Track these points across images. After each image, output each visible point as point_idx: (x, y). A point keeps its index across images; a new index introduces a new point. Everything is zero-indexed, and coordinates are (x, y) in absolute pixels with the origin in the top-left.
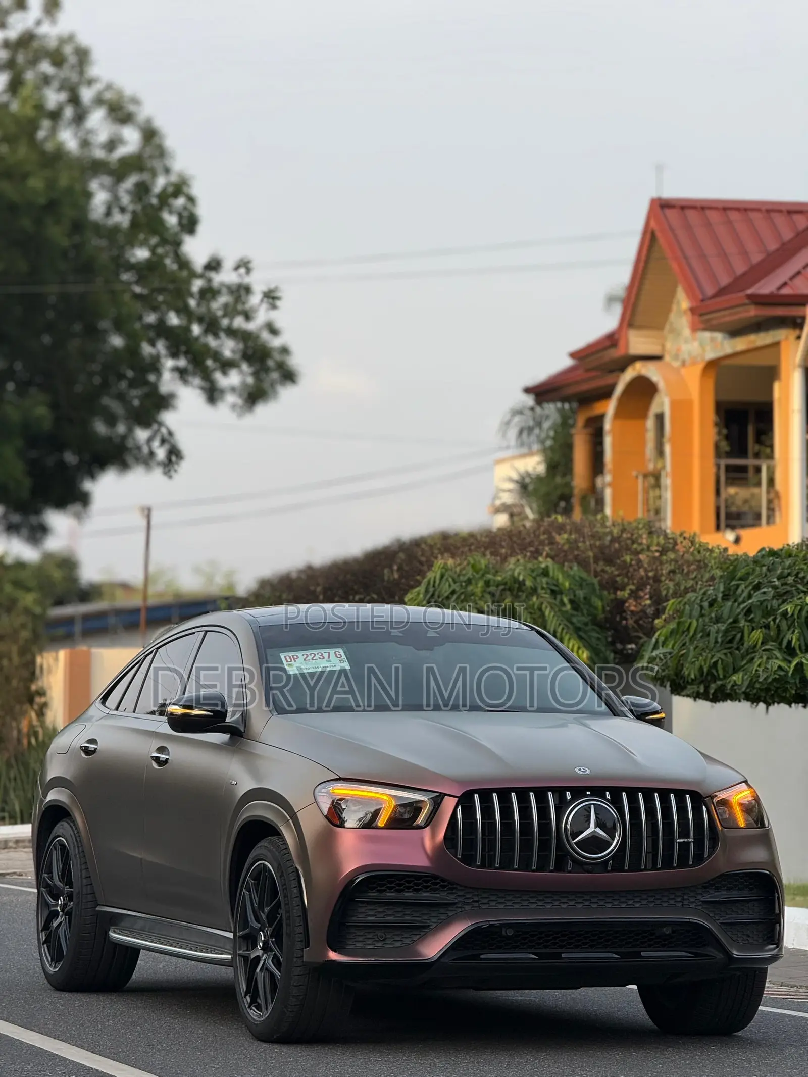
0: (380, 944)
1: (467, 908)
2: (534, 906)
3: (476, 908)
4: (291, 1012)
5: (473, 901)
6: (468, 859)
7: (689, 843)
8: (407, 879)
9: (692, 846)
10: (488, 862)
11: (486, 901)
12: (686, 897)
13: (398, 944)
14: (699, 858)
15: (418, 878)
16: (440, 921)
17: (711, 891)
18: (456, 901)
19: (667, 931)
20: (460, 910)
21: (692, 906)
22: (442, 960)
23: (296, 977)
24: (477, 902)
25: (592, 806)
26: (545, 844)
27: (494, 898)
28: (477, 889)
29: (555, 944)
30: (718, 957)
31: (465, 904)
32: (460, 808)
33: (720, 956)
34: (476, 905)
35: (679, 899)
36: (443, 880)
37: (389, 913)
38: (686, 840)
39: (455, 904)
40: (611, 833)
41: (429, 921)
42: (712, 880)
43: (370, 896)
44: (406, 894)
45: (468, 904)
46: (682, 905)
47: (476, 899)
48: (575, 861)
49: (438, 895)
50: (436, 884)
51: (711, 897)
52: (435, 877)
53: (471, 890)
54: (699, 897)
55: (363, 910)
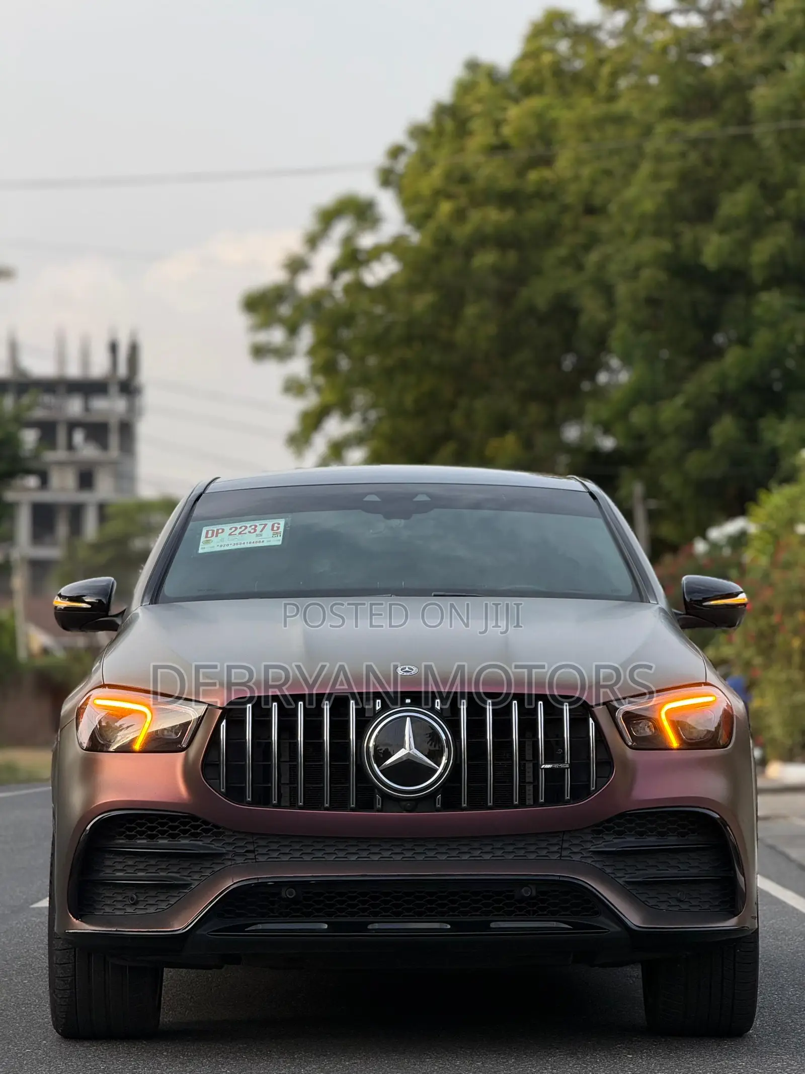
0: (129, 910)
1: (240, 860)
2: (332, 858)
3: (250, 861)
4: (60, 998)
5: (247, 851)
6: (235, 792)
7: (564, 769)
8: (160, 821)
9: (568, 775)
10: (262, 797)
11: (264, 851)
12: (566, 845)
13: (152, 910)
14: (581, 791)
15: (173, 818)
16: (203, 878)
17: (607, 838)
18: (224, 851)
19: (526, 892)
20: (230, 863)
21: (576, 858)
22: (198, 932)
23: (58, 952)
24: (253, 852)
25: (408, 719)
26: (340, 773)
27: (275, 846)
28: (253, 834)
29: (364, 910)
30: (612, 930)
31: (237, 854)
32: (224, 723)
33: (615, 928)
34: (251, 856)
35: (555, 849)
36: (206, 823)
37: (141, 866)
38: (556, 766)
39: (222, 854)
40: (435, 756)
41: (189, 878)
42: (608, 821)
43: (117, 844)
44: (161, 841)
45: (240, 855)
46: (561, 856)
47: (251, 848)
48: (385, 796)
49: (200, 843)
50: (197, 827)
51: (606, 846)
52: (194, 818)
53: (242, 836)
54: (588, 845)
55: (108, 863)
